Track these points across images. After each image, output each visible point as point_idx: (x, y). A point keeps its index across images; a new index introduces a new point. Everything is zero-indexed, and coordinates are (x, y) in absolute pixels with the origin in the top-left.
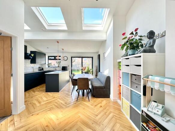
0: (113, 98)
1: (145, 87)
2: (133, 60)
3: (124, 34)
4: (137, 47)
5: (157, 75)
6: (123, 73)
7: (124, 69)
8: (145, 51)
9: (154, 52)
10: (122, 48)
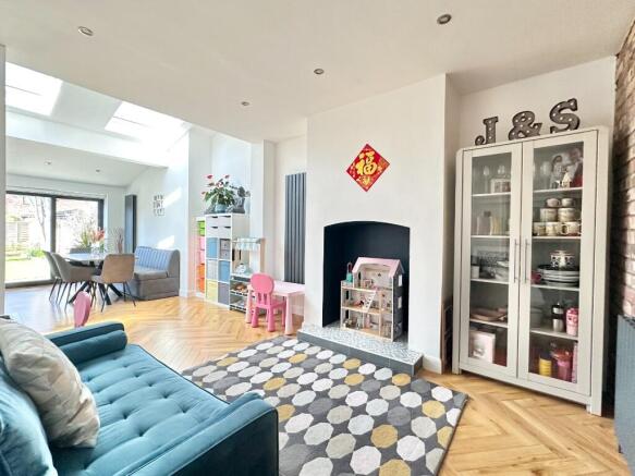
0: (187, 291)
1: (233, 251)
2: (222, 220)
3: (210, 177)
4: (228, 201)
5: (244, 237)
6: (208, 239)
7: (209, 233)
8: (234, 211)
9: (243, 212)
10: (207, 199)
